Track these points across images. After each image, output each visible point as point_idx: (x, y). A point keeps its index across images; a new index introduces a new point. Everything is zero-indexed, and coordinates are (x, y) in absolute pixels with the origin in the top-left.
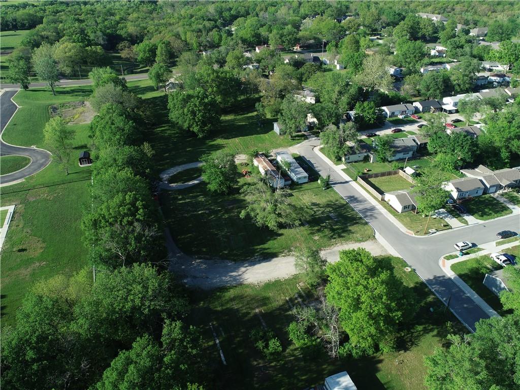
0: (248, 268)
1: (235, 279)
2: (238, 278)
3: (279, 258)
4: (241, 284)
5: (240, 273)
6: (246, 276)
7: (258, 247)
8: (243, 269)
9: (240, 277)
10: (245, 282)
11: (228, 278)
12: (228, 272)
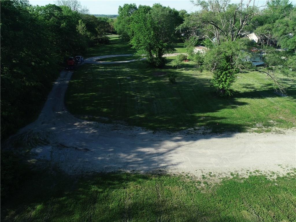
0: (180, 143)
1: (148, 160)
2: (156, 158)
3: (247, 134)
4: (160, 174)
5: (161, 150)
6: (175, 157)
7: (202, 115)
8: (170, 144)
9: (162, 157)
10: (171, 171)
11: (131, 157)
12: (135, 146)
